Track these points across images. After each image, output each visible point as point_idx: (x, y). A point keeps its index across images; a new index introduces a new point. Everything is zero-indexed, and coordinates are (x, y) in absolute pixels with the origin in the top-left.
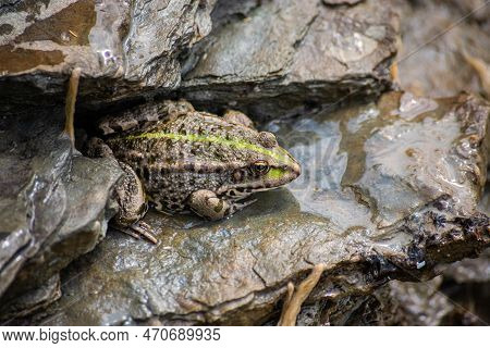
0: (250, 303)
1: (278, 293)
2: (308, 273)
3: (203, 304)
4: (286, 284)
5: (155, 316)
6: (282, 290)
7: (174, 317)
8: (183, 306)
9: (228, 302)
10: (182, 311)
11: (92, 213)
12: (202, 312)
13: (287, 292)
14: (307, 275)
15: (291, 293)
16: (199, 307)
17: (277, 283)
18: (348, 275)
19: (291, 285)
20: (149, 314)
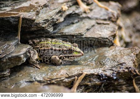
0: (64, 80)
1: (72, 78)
2: (81, 74)
3: (50, 79)
4: (75, 77)
5: (36, 81)
6: (74, 78)
7: (42, 82)
8: (44, 79)
9: (57, 78)
10: (44, 80)
11: (22, 53)
12: (50, 81)
13: (75, 79)
14: (81, 75)
15: (76, 79)
16: (49, 79)
17: (72, 76)
18: (94, 78)
19: (76, 77)
20: (34, 80)
